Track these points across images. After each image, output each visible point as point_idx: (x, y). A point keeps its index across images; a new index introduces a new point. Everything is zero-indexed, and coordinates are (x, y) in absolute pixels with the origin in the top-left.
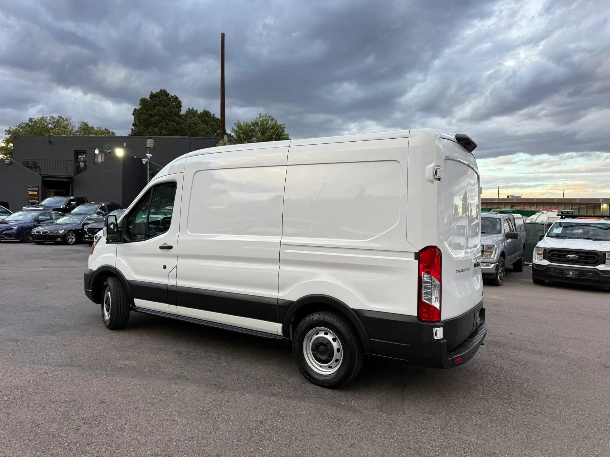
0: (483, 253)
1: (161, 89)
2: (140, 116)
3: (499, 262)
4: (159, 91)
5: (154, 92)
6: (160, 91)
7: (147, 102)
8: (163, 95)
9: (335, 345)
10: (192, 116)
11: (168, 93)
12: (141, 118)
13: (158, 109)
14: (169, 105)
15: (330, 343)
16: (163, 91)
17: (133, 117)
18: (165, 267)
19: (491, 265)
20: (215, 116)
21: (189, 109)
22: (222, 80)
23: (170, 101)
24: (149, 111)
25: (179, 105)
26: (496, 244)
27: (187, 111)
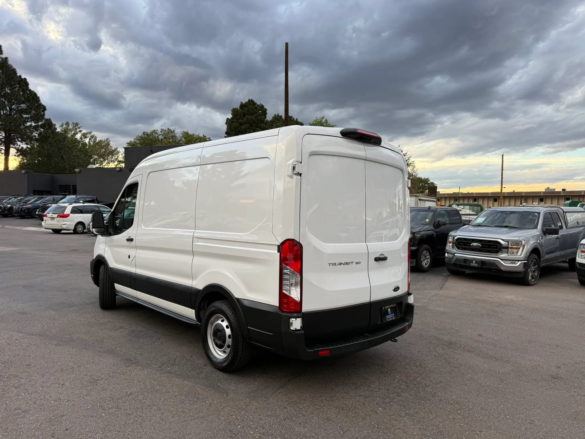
0: (508, 250)
1: (249, 99)
2: (231, 125)
3: (527, 259)
4: (247, 101)
5: (244, 102)
6: (249, 100)
7: (238, 112)
8: (251, 104)
9: (228, 331)
10: (278, 121)
11: (255, 102)
12: (232, 126)
13: (247, 118)
14: (256, 113)
15: (224, 329)
16: (251, 101)
17: (226, 126)
18: (129, 257)
19: (518, 262)
20: (298, 120)
21: (275, 115)
22: (286, 86)
23: (257, 109)
24: (239, 120)
25: (264, 112)
26: (524, 240)
27: (273, 117)
